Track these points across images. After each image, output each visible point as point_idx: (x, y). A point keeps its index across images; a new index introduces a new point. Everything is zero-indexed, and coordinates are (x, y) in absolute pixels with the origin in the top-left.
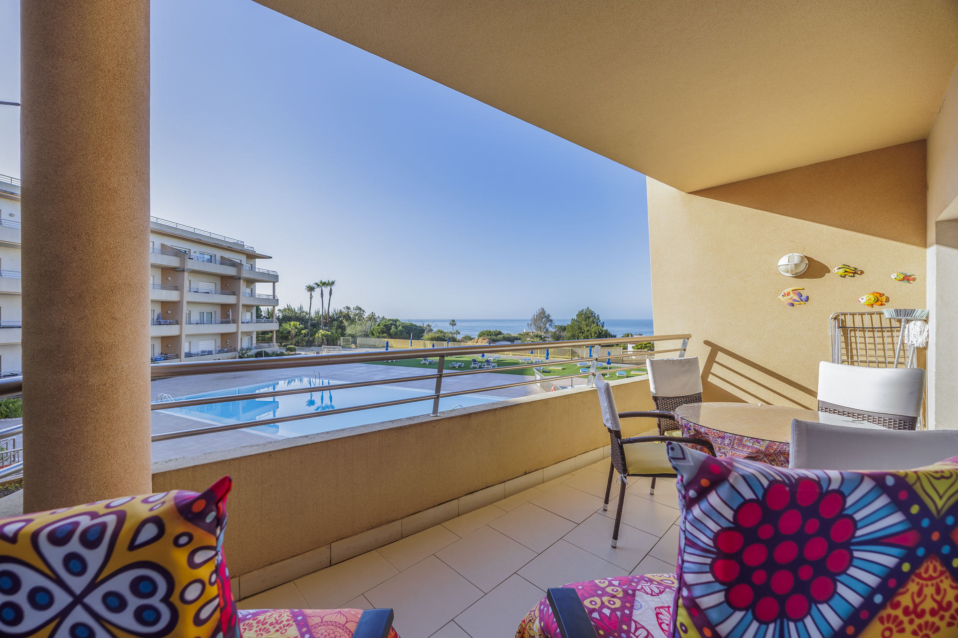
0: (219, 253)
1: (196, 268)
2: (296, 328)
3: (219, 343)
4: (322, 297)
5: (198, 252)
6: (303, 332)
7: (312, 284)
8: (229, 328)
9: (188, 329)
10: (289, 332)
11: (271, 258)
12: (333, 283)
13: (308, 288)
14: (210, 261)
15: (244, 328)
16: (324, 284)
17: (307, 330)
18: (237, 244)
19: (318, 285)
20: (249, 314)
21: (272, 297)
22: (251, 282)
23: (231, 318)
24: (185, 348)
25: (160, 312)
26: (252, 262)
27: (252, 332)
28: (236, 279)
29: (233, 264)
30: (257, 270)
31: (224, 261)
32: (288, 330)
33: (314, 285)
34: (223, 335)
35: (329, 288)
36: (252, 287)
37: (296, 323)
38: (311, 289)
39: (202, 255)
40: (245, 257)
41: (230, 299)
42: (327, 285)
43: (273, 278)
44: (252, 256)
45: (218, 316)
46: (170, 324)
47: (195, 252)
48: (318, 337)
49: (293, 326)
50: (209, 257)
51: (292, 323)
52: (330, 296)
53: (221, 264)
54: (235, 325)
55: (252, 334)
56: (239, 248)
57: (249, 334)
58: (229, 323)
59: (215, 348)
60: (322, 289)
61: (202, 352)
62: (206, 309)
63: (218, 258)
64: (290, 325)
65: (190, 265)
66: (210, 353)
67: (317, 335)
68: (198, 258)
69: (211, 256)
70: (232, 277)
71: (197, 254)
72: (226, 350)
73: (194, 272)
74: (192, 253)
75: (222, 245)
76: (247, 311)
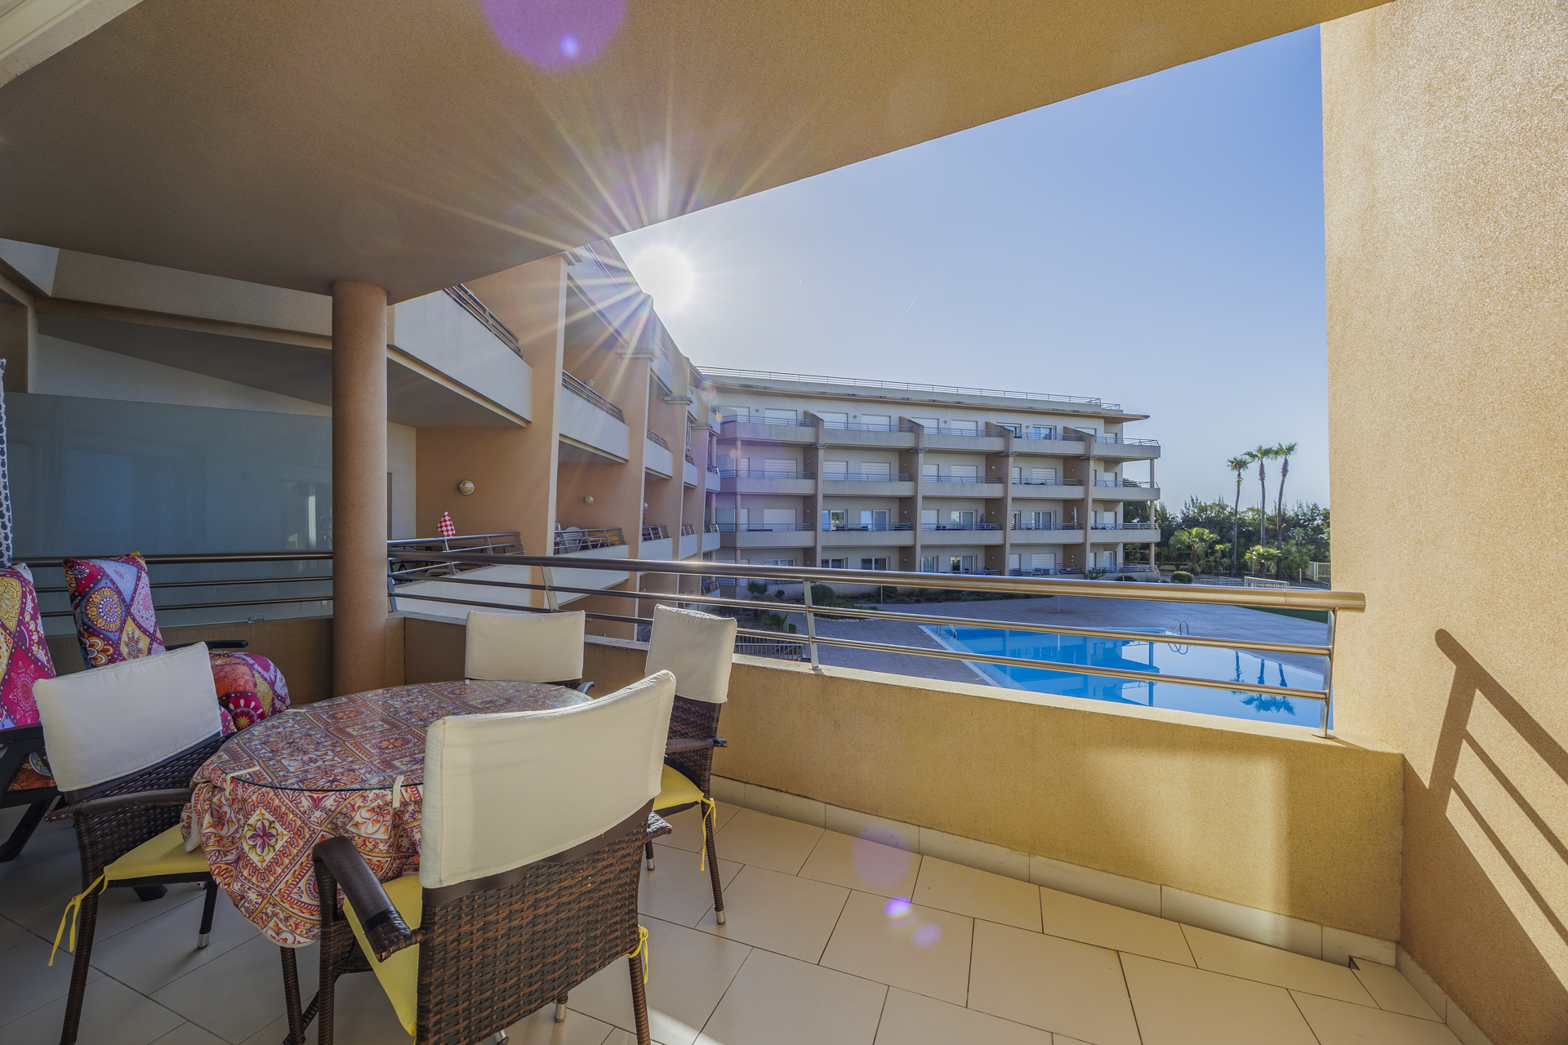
0: (1060, 423)
1: (1025, 450)
2: (1202, 540)
3: (1060, 559)
4: (1262, 479)
5: (1032, 426)
6: (1218, 547)
7: (1239, 455)
8: (1074, 537)
9: (1015, 537)
10: (1189, 547)
11: (1147, 417)
12: (1290, 449)
13: (1232, 463)
14: (1048, 437)
15: (1095, 537)
16: (1266, 452)
17: (1229, 545)
18: (1089, 404)
19: (1253, 456)
20: (1112, 514)
21: (1148, 486)
22: (1112, 463)
23: (1075, 520)
24: (1012, 561)
25: (984, 512)
26: (1116, 428)
27: (1116, 544)
28: (1083, 459)
29: (1080, 437)
30: (1126, 442)
31: (1070, 435)
32: (1186, 543)
33: (1247, 457)
34: (1066, 547)
35: (1281, 460)
36: (1117, 469)
37: (1201, 530)
38: (1239, 465)
39: (1037, 430)
40: (1102, 422)
41: (1075, 492)
42: (1277, 453)
43: (1151, 453)
44: (1114, 420)
45: (1059, 518)
46: (993, 529)
47: (1027, 427)
48: (1251, 558)
49: (1196, 536)
50: (1048, 431)
51: (1194, 531)
52: (1284, 475)
53: (1064, 439)
54: (1081, 532)
55: (1116, 547)
56: (1089, 410)
57: (1110, 547)
58: (1072, 528)
59: (1055, 566)
60: (1262, 464)
61: (1037, 570)
62: (1043, 508)
63: (1060, 431)
64: (1190, 534)
65: (1017, 446)
66: (1046, 572)
67: (1248, 555)
68: (1032, 434)
69: (1051, 429)
70: (1077, 458)
71: (1031, 430)
72: (1069, 569)
73: (1022, 455)
74: (1024, 430)
75: (1064, 410)
76: (1106, 510)
